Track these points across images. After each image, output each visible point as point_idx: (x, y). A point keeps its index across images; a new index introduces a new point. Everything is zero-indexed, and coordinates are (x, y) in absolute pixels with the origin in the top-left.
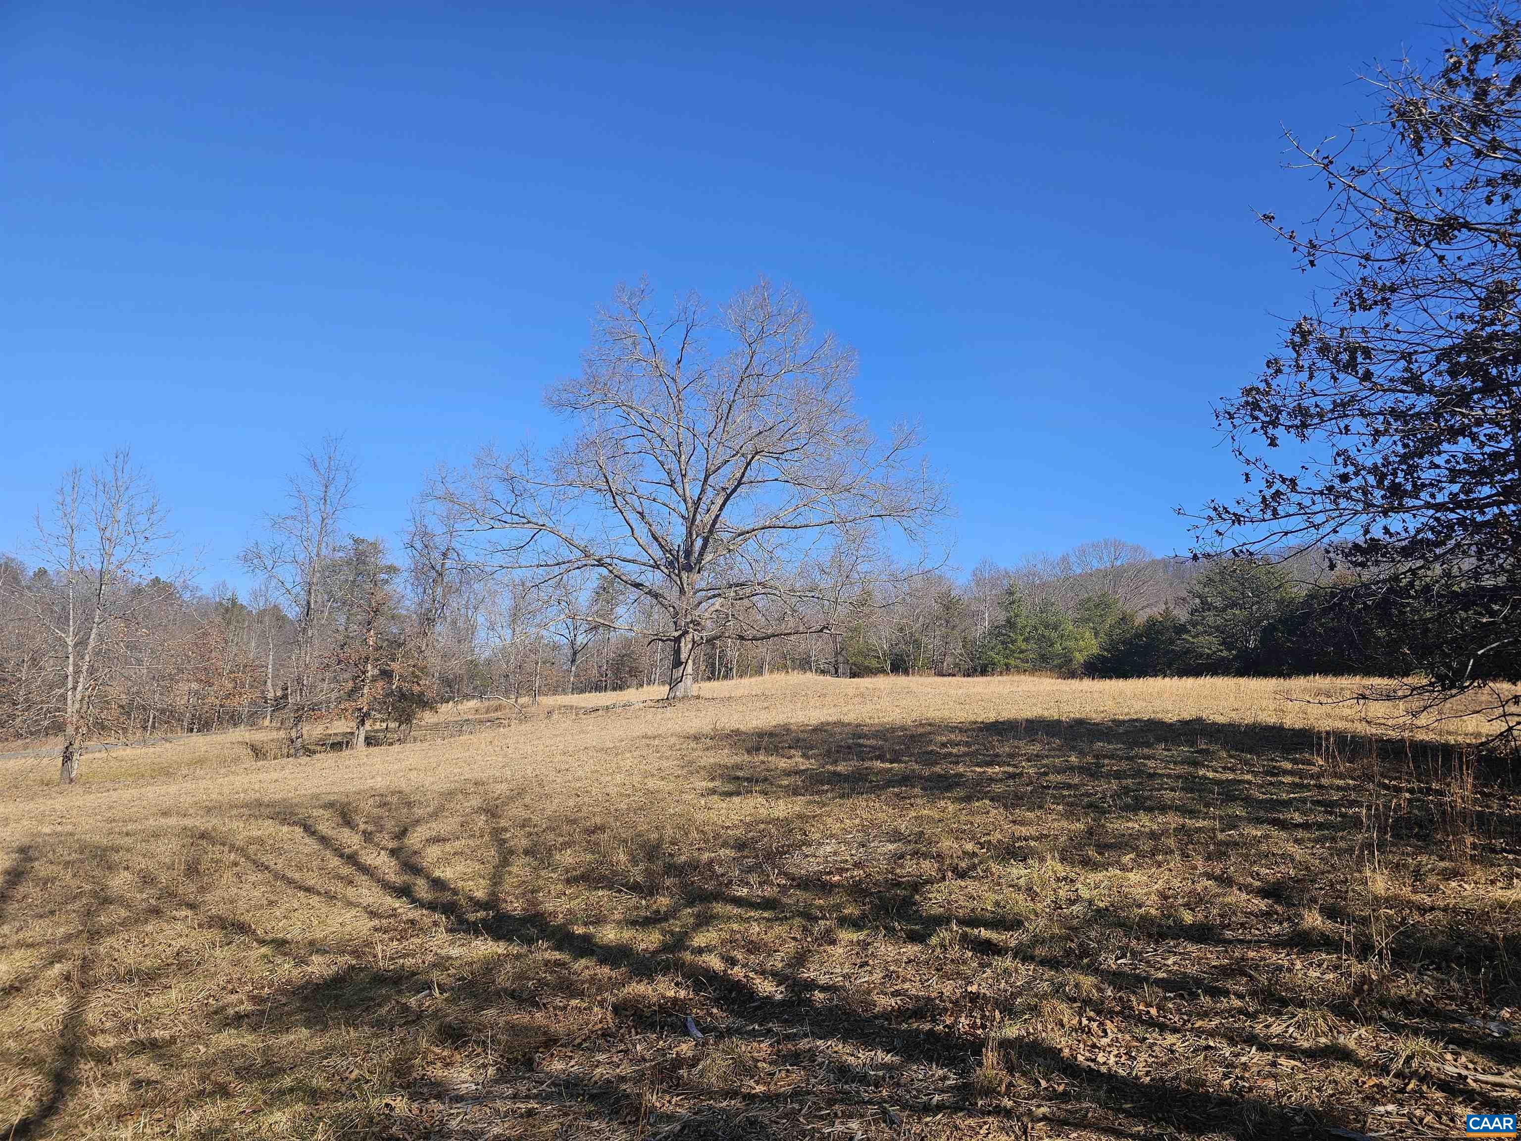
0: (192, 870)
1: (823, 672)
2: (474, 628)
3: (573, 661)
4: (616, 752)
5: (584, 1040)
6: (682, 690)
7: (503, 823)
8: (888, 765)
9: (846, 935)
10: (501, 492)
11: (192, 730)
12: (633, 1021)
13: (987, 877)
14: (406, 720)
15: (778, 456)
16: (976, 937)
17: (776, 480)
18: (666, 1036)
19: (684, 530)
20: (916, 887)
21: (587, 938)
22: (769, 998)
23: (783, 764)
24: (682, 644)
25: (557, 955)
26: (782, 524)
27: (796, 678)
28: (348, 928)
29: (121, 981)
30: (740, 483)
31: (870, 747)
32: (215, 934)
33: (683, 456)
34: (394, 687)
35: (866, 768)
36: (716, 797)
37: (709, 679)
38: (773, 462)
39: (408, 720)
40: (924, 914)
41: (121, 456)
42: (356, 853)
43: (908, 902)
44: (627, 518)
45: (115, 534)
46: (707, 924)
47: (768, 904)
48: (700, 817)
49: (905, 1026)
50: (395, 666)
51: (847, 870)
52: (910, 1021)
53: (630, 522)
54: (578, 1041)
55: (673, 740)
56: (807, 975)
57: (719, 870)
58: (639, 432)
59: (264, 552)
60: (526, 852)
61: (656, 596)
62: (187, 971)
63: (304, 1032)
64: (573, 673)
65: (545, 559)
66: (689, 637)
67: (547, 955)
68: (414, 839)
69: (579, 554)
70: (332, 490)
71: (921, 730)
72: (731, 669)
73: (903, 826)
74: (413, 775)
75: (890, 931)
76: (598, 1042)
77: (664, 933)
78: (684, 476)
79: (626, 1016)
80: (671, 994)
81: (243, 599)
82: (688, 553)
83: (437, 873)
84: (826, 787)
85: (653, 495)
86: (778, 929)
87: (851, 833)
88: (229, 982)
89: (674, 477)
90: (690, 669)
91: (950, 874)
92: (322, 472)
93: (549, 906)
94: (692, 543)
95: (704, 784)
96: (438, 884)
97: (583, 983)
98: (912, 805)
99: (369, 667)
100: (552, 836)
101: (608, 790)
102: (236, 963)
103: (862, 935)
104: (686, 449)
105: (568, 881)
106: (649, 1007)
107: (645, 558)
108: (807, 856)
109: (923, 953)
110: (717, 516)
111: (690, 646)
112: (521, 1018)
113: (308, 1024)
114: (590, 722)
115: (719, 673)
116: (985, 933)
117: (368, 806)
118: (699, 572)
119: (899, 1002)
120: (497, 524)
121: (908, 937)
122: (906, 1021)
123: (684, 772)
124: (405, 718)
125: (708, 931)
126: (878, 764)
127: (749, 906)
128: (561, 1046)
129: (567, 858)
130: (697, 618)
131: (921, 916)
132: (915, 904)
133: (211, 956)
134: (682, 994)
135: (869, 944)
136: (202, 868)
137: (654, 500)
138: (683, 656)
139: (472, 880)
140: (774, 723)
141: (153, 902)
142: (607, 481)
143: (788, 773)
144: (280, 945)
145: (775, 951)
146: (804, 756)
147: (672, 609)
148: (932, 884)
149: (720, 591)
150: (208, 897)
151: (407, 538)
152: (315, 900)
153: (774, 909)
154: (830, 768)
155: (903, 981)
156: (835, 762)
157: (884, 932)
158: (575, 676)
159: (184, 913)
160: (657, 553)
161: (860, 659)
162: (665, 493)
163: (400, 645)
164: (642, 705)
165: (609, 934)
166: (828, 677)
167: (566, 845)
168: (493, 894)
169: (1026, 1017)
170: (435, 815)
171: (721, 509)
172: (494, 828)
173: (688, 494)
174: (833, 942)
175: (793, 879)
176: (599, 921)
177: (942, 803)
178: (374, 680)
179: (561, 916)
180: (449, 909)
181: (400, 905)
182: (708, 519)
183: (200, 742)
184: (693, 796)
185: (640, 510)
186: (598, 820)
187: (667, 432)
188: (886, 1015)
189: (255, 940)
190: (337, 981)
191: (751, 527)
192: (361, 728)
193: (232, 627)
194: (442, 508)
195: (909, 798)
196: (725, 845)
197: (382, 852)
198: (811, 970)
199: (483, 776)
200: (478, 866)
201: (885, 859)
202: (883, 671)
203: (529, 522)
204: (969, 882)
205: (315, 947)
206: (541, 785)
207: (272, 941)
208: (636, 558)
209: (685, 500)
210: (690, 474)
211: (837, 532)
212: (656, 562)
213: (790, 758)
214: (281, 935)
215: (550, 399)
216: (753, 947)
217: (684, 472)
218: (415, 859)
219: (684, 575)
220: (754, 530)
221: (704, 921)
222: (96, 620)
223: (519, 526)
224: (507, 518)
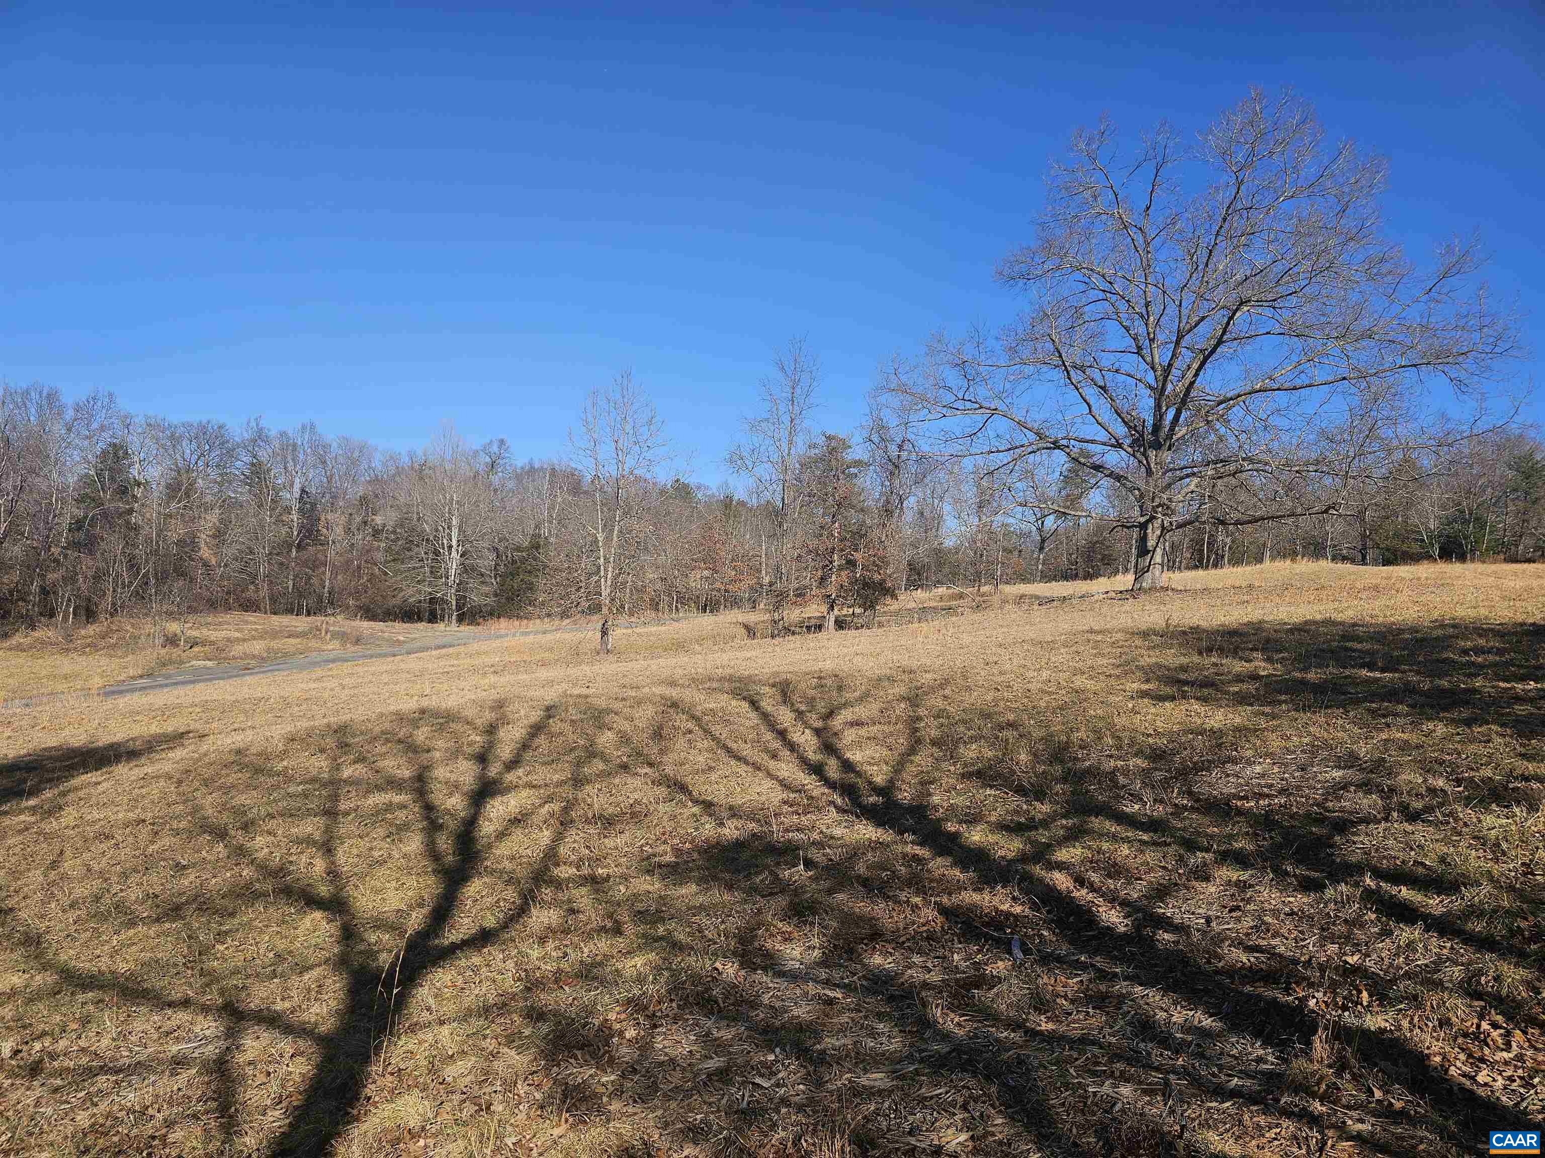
0: (658, 734)
1: (1344, 559)
2: (940, 517)
3: (1041, 549)
4: (1050, 646)
5: (908, 939)
6: (1150, 581)
7: (922, 712)
8: (1378, 675)
9: (1228, 873)
10: (953, 378)
11: (705, 612)
12: (961, 928)
13: (1448, 823)
14: (870, 606)
15: (1272, 304)
16: (1392, 897)
17: (1268, 333)
18: (987, 950)
19: (1152, 402)
20: (1343, 826)
21: (955, 837)
22: (1109, 930)
23: (1238, 667)
24: (1149, 531)
25: (918, 851)
26: (1276, 387)
27: (1305, 566)
28: (763, 798)
29: (589, 823)
30: (1220, 342)
31: (1360, 651)
32: (662, 791)
33: (1151, 319)
34: (858, 575)
35: (1346, 677)
36: (1146, 700)
37: (1196, 567)
38: (1268, 312)
39: (872, 607)
40: (1338, 860)
41: (625, 376)
42: (785, 730)
43: (1324, 843)
44: (1084, 394)
45: (626, 444)
46: (1076, 839)
47: (1154, 825)
48: (1121, 721)
49: (1248, 989)
50: (858, 556)
51: (1268, 796)
52: (1257, 984)
53: (1087, 398)
54: (903, 939)
55: (1119, 636)
56: (1163, 911)
57: (1122, 780)
58: (1101, 295)
59: (744, 454)
60: (934, 743)
61: (1118, 478)
62: (637, 820)
63: (694, 888)
64: (1041, 561)
65: (997, 444)
66: (1157, 523)
67: (909, 849)
68: (837, 722)
69: (1032, 436)
70: (798, 391)
71: (1440, 632)
72: (1223, 556)
73: (1363, 750)
74: (858, 660)
75: (1281, 874)
76: (921, 943)
77: (1030, 841)
78: (1152, 340)
79: (956, 922)
80: (1005, 907)
81: (740, 494)
82: (1157, 428)
83: (848, 755)
84: (1283, 697)
85: (1116, 366)
86: (1151, 856)
87: (1294, 752)
88: (664, 834)
89: (1141, 342)
90: (1158, 558)
91: (1395, 814)
92: (790, 373)
93: (936, 799)
94: (1161, 416)
95: (1135, 686)
96: (847, 766)
97: (931, 881)
98: (1388, 726)
99: (836, 557)
100: (962, 729)
101: (1030, 686)
102: (673, 818)
103: (1245, 875)
104: (1155, 309)
105: (963, 776)
106: (981, 917)
107: (1102, 436)
108: (1228, 775)
109: (1312, 907)
110: (1192, 384)
111: (1158, 532)
112: (862, 907)
113: (700, 881)
114: (1038, 613)
115: (1208, 561)
116: (1405, 893)
117: (806, 687)
118: (1169, 449)
119: (1252, 959)
120: (949, 412)
121: (1300, 883)
122: (1252, 983)
123: (1117, 672)
124: (869, 605)
125: (1074, 847)
126: (1364, 673)
127: (1130, 825)
128: (886, 941)
129: (970, 752)
130: (1166, 502)
131: (1333, 861)
132: (1331, 846)
133: (656, 810)
134: (1018, 909)
135: (1251, 886)
136: (664, 732)
137: (1116, 371)
138: (1151, 543)
139: (878, 765)
140: (1246, 620)
141: (625, 759)
142: (1060, 356)
143: (1239, 679)
144: (708, 806)
145: (1137, 879)
146: (1269, 660)
147: (1137, 492)
148: (1368, 823)
149: (1195, 470)
150: (665, 759)
151: (866, 435)
152: (742, 769)
153: (1155, 831)
154: (1297, 675)
155: (1274, 936)
156: (1306, 669)
157: (1271, 876)
158: (1043, 564)
159: (644, 771)
160: (1120, 430)
161: (1396, 543)
162: (1131, 363)
163: (861, 537)
164: (1102, 596)
165: (976, 836)
166: (1348, 565)
167: (974, 739)
168: (891, 781)
169: (1402, 1006)
170: (861, 699)
171: (1196, 375)
172: (910, 716)
173: (1157, 360)
174: (1207, 879)
175: (1198, 800)
176: (972, 819)
177: (1431, 725)
178: (841, 568)
179: (941, 810)
180: (848, 790)
181: (809, 781)
182: (1180, 387)
183: (707, 622)
184: (1121, 698)
185: (1102, 384)
186: (1011, 717)
187: (1134, 293)
188: (1232, 972)
189: (691, 800)
190: (739, 845)
191: (1236, 392)
192: (831, 613)
193: (731, 522)
194: (894, 401)
195: (1384, 716)
196: (1139, 753)
197: (807, 731)
198: (1170, 906)
199: (914, 664)
200: (885, 752)
201: (1323, 788)
202: (1429, 557)
203: (981, 407)
204: (1420, 826)
205: (734, 812)
206: (965, 678)
207: (703, 802)
208: (1096, 438)
209: (1153, 368)
210: (1161, 338)
211: (1353, 390)
212: (1117, 441)
213: (1249, 661)
214: (709, 798)
215: (1001, 273)
216: (1114, 870)
217: (1152, 336)
218: (835, 740)
219: (1152, 454)
220: (1239, 396)
221: (1073, 836)
222: (617, 519)
223: (970, 412)
224: (959, 405)
